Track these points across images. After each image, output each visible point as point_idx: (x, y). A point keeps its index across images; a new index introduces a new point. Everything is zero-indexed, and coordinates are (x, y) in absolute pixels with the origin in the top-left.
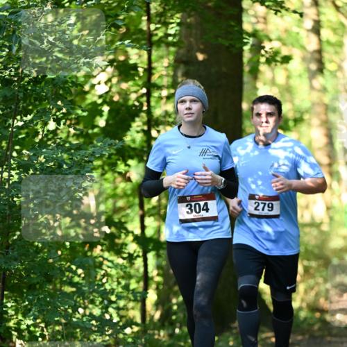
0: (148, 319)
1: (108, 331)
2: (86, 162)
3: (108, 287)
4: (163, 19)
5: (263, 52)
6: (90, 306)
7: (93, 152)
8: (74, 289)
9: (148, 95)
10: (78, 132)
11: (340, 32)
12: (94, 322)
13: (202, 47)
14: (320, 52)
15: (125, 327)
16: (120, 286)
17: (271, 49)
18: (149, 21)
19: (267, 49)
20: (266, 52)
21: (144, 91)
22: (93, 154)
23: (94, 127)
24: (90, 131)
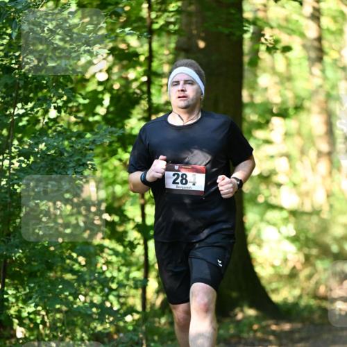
0: (148, 307)
1: (108, 319)
2: (87, 149)
3: (108, 275)
4: (163, 7)
5: (263, 40)
6: (91, 294)
7: (94, 140)
8: (75, 277)
9: (149, 83)
10: (79, 120)
11: (340, 19)
12: (94, 310)
13: (203, 35)
14: (319, 39)
15: (125, 314)
16: (120, 274)
17: (271, 36)
18: (150, 8)
19: (267, 37)
20: (266, 40)
21: (145, 79)
22: (93, 142)
23: (94, 114)
24: (91, 119)
